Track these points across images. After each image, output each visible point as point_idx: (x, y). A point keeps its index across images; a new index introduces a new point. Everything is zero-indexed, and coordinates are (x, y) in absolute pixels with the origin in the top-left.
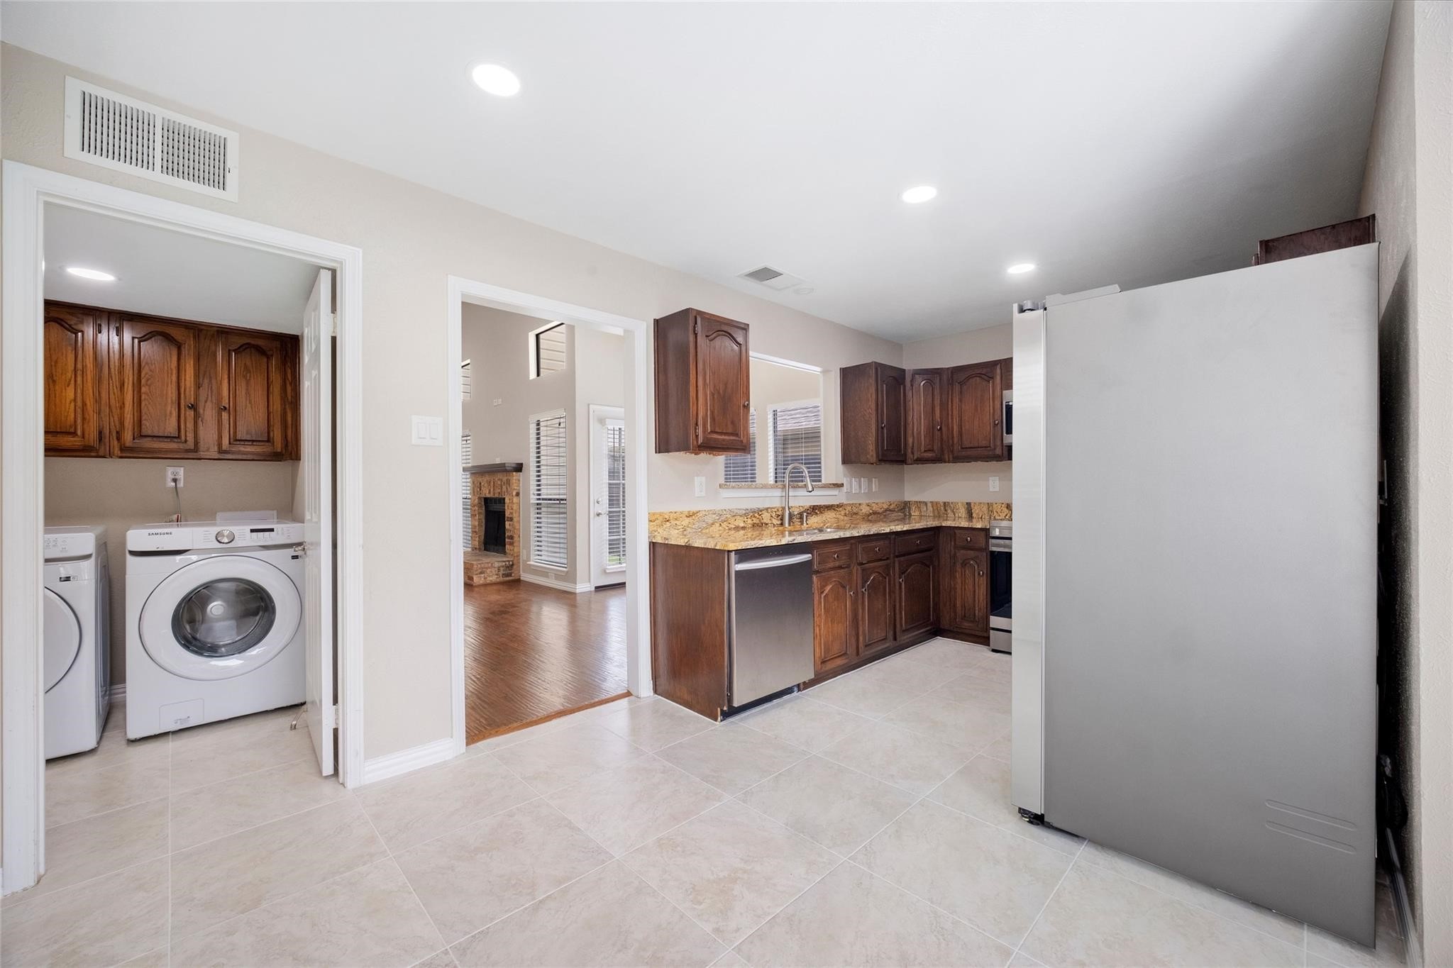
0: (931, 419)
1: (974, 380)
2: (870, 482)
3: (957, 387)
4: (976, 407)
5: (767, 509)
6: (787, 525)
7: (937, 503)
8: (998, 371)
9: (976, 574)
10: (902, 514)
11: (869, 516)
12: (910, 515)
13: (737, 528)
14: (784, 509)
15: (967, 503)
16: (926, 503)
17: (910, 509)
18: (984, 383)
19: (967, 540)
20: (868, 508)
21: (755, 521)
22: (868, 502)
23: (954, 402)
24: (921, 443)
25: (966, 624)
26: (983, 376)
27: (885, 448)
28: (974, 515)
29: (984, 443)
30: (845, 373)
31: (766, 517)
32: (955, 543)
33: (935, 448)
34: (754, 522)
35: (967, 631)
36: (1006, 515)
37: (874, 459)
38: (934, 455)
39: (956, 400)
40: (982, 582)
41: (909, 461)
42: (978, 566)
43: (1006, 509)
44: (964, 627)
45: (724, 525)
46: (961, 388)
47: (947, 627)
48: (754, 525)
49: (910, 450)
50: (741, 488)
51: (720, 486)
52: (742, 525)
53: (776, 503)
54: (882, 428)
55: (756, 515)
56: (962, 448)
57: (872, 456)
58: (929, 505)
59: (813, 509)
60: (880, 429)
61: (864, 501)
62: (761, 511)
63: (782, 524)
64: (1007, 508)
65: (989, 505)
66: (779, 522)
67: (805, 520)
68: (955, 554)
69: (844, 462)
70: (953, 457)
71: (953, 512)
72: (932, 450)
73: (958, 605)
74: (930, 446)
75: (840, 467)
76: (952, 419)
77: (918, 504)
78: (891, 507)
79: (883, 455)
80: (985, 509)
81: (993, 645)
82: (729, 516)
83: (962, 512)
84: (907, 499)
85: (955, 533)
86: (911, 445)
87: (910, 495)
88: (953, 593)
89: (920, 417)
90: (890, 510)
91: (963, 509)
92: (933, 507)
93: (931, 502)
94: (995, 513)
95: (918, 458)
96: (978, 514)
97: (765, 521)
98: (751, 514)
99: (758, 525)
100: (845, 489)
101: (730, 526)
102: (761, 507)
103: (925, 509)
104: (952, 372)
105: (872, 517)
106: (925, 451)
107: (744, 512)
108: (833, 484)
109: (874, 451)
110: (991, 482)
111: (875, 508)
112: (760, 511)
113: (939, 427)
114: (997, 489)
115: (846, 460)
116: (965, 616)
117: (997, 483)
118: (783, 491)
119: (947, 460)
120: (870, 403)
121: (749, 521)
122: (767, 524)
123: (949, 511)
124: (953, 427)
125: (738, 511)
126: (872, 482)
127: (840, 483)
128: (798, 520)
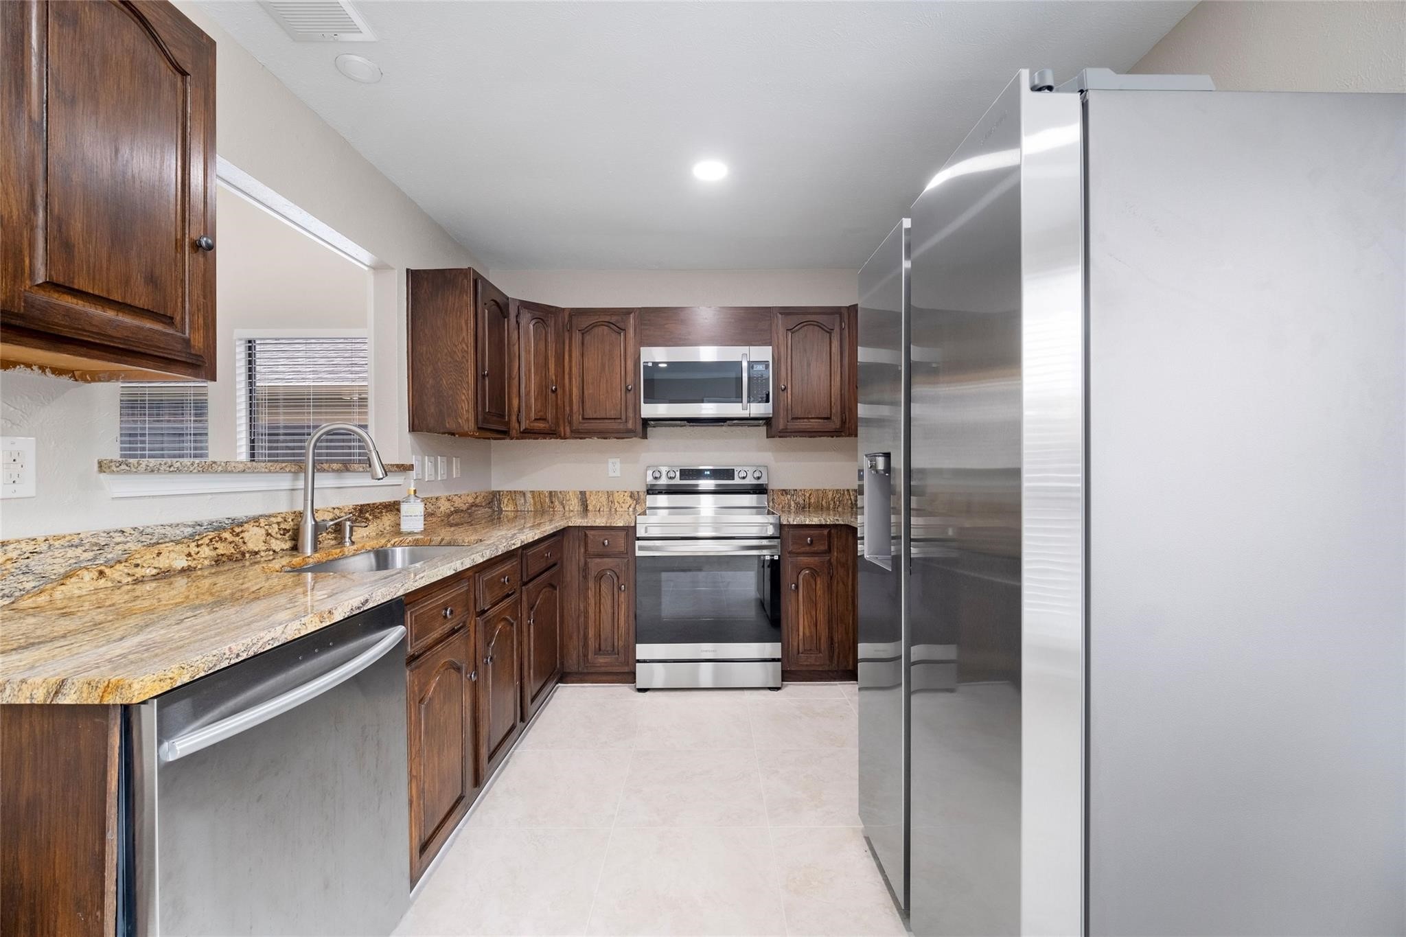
0: (544, 375)
1: (601, 329)
2: (449, 463)
3: (577, 337)
4: (603, 365)
5: (256, 520)
6: (309, 550)
7: (540, 493)
8: (632, 321)
9: (616, 589)
10: (490, 510)
11: (449, 516)
12: (501, 511)
13: (164, 575)
14: (300, 515)
15: (581, 492)
16: (523, 494)
17: (500, 502)
18: (614, 335)
19: (604, 544)
20: (448, 505)
21: (222, 549)
22: (447, 494)
23: (574, 355)
24: (531, 408)
25: (601, 660)
26: (612, 326)
27: (487, 410)
28: (590, 507)
29: (612, 414)
30: (416, 278)
31: (254, 538)
32: (586, 550)
33: (549, 417)
34: (220, 551)
35: (603, 669)
36: (630, 506)
37: (470, 426)
38: (547, 425)
39: (576, 353)
40: (623, 600)
41: (513, 433)
42: (618, 578)
43: (629, 498)
44: (599, 665)
45: (118, 573)
46: (583, 337)
47: (574, 668)
48: (218, 561)
49: (514, 418)
50: (178, 470)
51: (102, 466)
52: (181, 563)
53: (282, 506)
54: (484, 376)
55: (227, 535)
56: (583, 419)
57: (468, 420)
58: (529, 495)
59: (361, 511)
60: (480, 378)
61: (443, 494)
62: (241, 524)
63: (295, 548)
64: (631, 497)
65: (609, 494)
66: (288, 545)
67: (348, 535)
68: (586, 563)
69: (413, 428)
70: (571, 431)
71: (562, 504)
72: (543, 419)
73: (590, 635)
74: (542, 413)
75: (407, 437)
76: (570, 379)
77: (513, 495)
78: (478, 501)
79: (485, 420)
80: (604, 499)
81: (640, 684)
82: (132, 546)
83: (574, 504)
84: (495, 488)
85: (586, 535)
86: (516, 409)
87: (499, 483)
88: (582, 619)
89: (530, 371)
90: (477, 506)
91: (576, 501)
92: (533, 498)
93: (532, 492)
94: (616, 504)
95: (526, 429)
96: (595, 506)
97: (251, 546)
98: (212, 535)
99: (230, 558)
100: (413, 474)
101: (139, 572)
102: (240, 513)
103: (523, 501)
104: (570, 316)
105: (455, 518)
106: (535, 419)
107: (189, 530)
108: (397, 466)
109: (472, 411)
110: (610, 465)
111: (459, 503)
112: (236, 526)
113: (554, 388)
114: (618, 474)
115: (416, 426)
116: (600, 650)
117: (618, 466)
118: (296, 479)
119: (563, 435)
120: (464, 334)
121: (206, 551)
122: (256, 553)
123: (557, 503)
124: (571, 390)
125: (169, 531)
126: (452, 462)
127: (407, 462)
128: (331, 536)
